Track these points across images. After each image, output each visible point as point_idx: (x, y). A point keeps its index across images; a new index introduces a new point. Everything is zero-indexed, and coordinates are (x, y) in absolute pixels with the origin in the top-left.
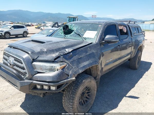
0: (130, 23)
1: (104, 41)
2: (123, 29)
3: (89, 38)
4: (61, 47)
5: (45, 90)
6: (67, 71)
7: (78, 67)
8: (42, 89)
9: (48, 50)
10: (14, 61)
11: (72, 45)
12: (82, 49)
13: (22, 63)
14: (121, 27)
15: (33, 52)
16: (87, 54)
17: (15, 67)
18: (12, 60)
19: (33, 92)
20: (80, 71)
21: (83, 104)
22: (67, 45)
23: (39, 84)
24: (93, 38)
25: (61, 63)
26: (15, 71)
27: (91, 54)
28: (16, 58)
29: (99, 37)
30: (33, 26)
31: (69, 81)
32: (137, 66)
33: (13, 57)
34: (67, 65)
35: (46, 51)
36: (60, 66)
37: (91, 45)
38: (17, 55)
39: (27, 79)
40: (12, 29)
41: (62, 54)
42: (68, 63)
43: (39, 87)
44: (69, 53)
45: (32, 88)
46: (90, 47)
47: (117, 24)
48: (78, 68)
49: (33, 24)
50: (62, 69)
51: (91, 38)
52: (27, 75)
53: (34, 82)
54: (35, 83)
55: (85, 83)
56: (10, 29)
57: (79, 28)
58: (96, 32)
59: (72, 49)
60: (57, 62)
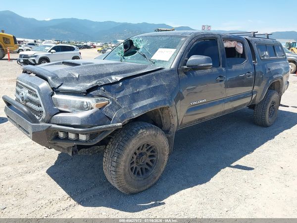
0: (256, 36)
1: (185, 67)
2: (236, 47)
3: (160, 61)
4: (105, 72)
5: (71, 140)
6: (109, 112)
7: (130, 107)
8: (67, 139)
9: (80, 76)
10: (28, 95)
11: (124, 71)
12: (141, 77)
13: (37, 97)
14: (231, 42)
15: (55, 77)
16: (149, 87)
17: (29, 104)
18: (25, 93)
19: (55, 145)
20: (134, 114)
21: (138, 174)
22: (117, 70)
23: (62, 131)
24: (168, 60)
25: (99, 98)
26: (25, 109)
27: (157, 86)
28: (30, 89)
29: (178, 60)
30: (95, 47)
31: (110, 127)
32: (268, 119)
33: (27, 87)
34: (111, 103)
35: (77, 77)
36: (97, 102)
37: (159, 72)
38: (31, 84)
39: (43, 121)
40: (52, 53)
41: (103, 83)
42: (112, 100)
43: (61, 135)
44: (117, 82)
45: (53, 137)
46: (157, 75)
47: (221, 37)
48: (130, 109)
49: (95, 44)
50: (100, 109)
51: (163, 61)
52: (44, 116)
53: (53, 126)
54: (54, 128)
55: (144, 135)
56: (50, 52)
57: (148, 44)
58: (173, 50)
59: (123, 76)
60: (92, 96)
